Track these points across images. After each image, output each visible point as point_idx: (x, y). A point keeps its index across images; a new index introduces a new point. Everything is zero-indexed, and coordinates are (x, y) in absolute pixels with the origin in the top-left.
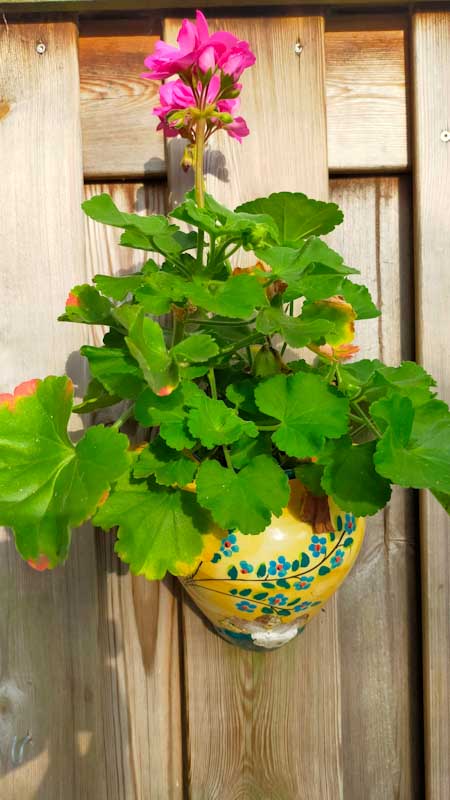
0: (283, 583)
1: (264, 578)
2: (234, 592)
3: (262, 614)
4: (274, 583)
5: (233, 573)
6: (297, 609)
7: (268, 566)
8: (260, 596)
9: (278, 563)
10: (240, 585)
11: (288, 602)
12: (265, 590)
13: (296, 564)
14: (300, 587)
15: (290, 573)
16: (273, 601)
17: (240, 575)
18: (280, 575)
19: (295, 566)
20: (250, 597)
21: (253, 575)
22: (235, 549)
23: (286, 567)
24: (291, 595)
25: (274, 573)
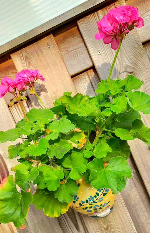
0: (94, 202)
1: (89, 203)
2: (83, 209)
3: (94, 211)
4: (92, 203)
5: (80, 205)
6: (104, 206)
7: (88, 200)
8: (91, 207)
9: (90, 198)
10: (84, 207)
11: (99, 206)
12: (91, 206)
13: (95, 196)
14: (100, 201)
15: (95, 199)
16: (95, 207)
17: (82, 205)
18: (92, 201)
19: (95, 197)
20: (88, 208)
21: (86, 203)
22: (78, 198)
23: (93, 198)
24: (99, 204)
25: (91, 201)
